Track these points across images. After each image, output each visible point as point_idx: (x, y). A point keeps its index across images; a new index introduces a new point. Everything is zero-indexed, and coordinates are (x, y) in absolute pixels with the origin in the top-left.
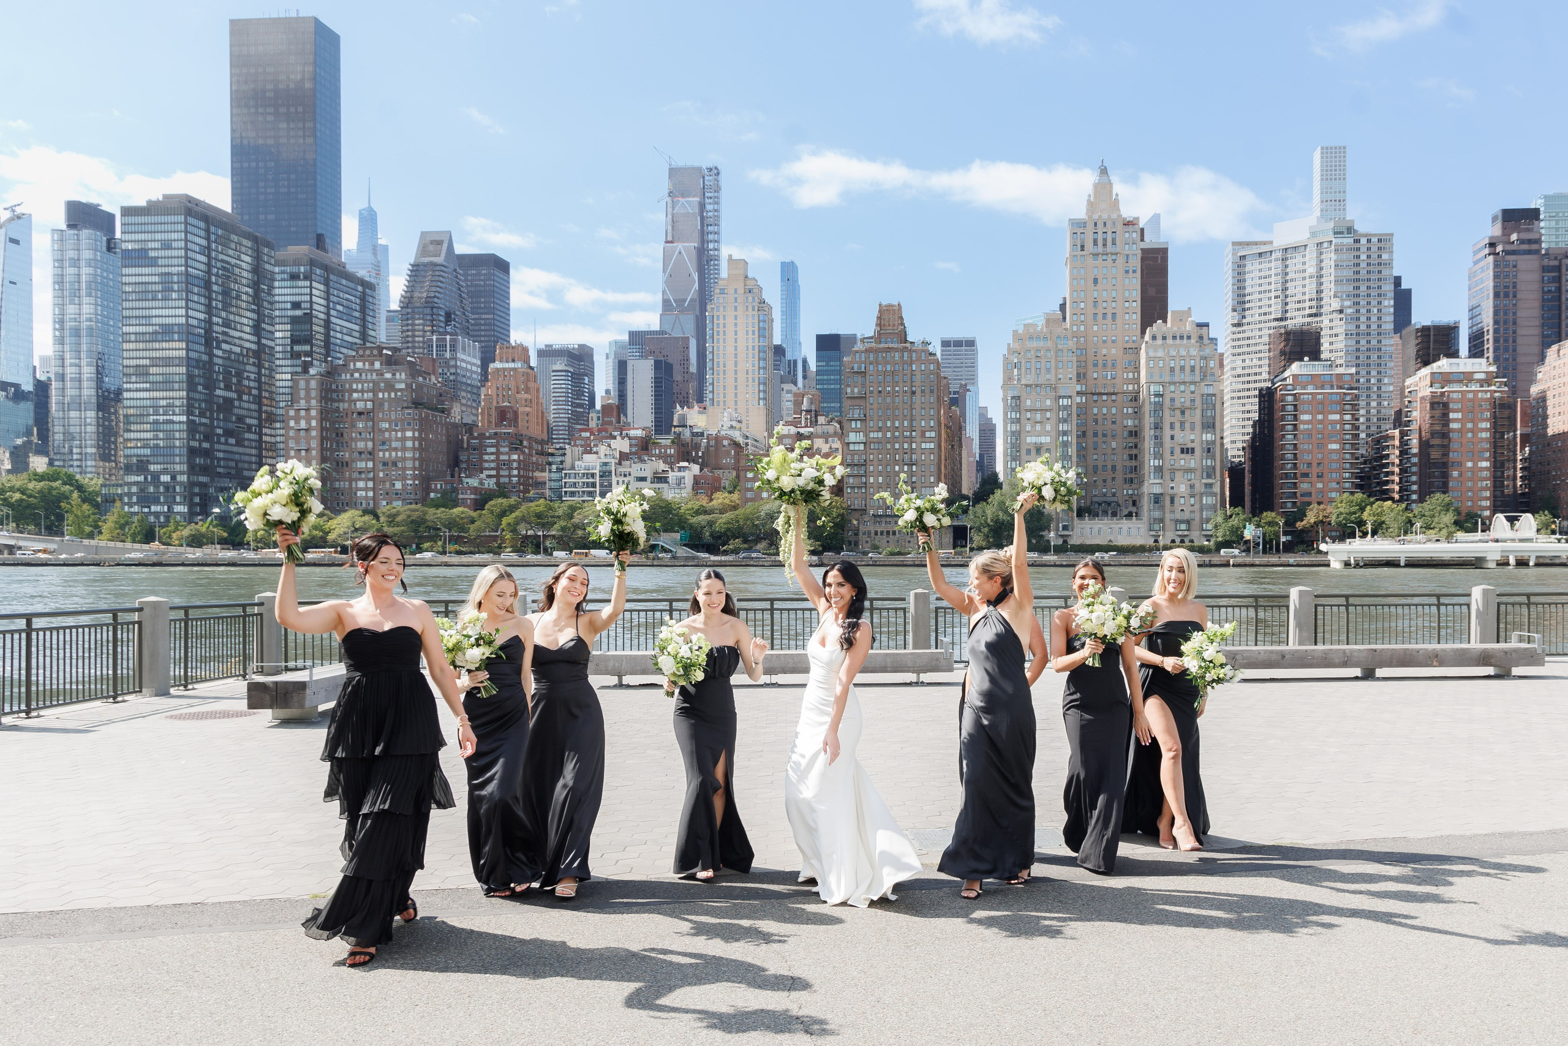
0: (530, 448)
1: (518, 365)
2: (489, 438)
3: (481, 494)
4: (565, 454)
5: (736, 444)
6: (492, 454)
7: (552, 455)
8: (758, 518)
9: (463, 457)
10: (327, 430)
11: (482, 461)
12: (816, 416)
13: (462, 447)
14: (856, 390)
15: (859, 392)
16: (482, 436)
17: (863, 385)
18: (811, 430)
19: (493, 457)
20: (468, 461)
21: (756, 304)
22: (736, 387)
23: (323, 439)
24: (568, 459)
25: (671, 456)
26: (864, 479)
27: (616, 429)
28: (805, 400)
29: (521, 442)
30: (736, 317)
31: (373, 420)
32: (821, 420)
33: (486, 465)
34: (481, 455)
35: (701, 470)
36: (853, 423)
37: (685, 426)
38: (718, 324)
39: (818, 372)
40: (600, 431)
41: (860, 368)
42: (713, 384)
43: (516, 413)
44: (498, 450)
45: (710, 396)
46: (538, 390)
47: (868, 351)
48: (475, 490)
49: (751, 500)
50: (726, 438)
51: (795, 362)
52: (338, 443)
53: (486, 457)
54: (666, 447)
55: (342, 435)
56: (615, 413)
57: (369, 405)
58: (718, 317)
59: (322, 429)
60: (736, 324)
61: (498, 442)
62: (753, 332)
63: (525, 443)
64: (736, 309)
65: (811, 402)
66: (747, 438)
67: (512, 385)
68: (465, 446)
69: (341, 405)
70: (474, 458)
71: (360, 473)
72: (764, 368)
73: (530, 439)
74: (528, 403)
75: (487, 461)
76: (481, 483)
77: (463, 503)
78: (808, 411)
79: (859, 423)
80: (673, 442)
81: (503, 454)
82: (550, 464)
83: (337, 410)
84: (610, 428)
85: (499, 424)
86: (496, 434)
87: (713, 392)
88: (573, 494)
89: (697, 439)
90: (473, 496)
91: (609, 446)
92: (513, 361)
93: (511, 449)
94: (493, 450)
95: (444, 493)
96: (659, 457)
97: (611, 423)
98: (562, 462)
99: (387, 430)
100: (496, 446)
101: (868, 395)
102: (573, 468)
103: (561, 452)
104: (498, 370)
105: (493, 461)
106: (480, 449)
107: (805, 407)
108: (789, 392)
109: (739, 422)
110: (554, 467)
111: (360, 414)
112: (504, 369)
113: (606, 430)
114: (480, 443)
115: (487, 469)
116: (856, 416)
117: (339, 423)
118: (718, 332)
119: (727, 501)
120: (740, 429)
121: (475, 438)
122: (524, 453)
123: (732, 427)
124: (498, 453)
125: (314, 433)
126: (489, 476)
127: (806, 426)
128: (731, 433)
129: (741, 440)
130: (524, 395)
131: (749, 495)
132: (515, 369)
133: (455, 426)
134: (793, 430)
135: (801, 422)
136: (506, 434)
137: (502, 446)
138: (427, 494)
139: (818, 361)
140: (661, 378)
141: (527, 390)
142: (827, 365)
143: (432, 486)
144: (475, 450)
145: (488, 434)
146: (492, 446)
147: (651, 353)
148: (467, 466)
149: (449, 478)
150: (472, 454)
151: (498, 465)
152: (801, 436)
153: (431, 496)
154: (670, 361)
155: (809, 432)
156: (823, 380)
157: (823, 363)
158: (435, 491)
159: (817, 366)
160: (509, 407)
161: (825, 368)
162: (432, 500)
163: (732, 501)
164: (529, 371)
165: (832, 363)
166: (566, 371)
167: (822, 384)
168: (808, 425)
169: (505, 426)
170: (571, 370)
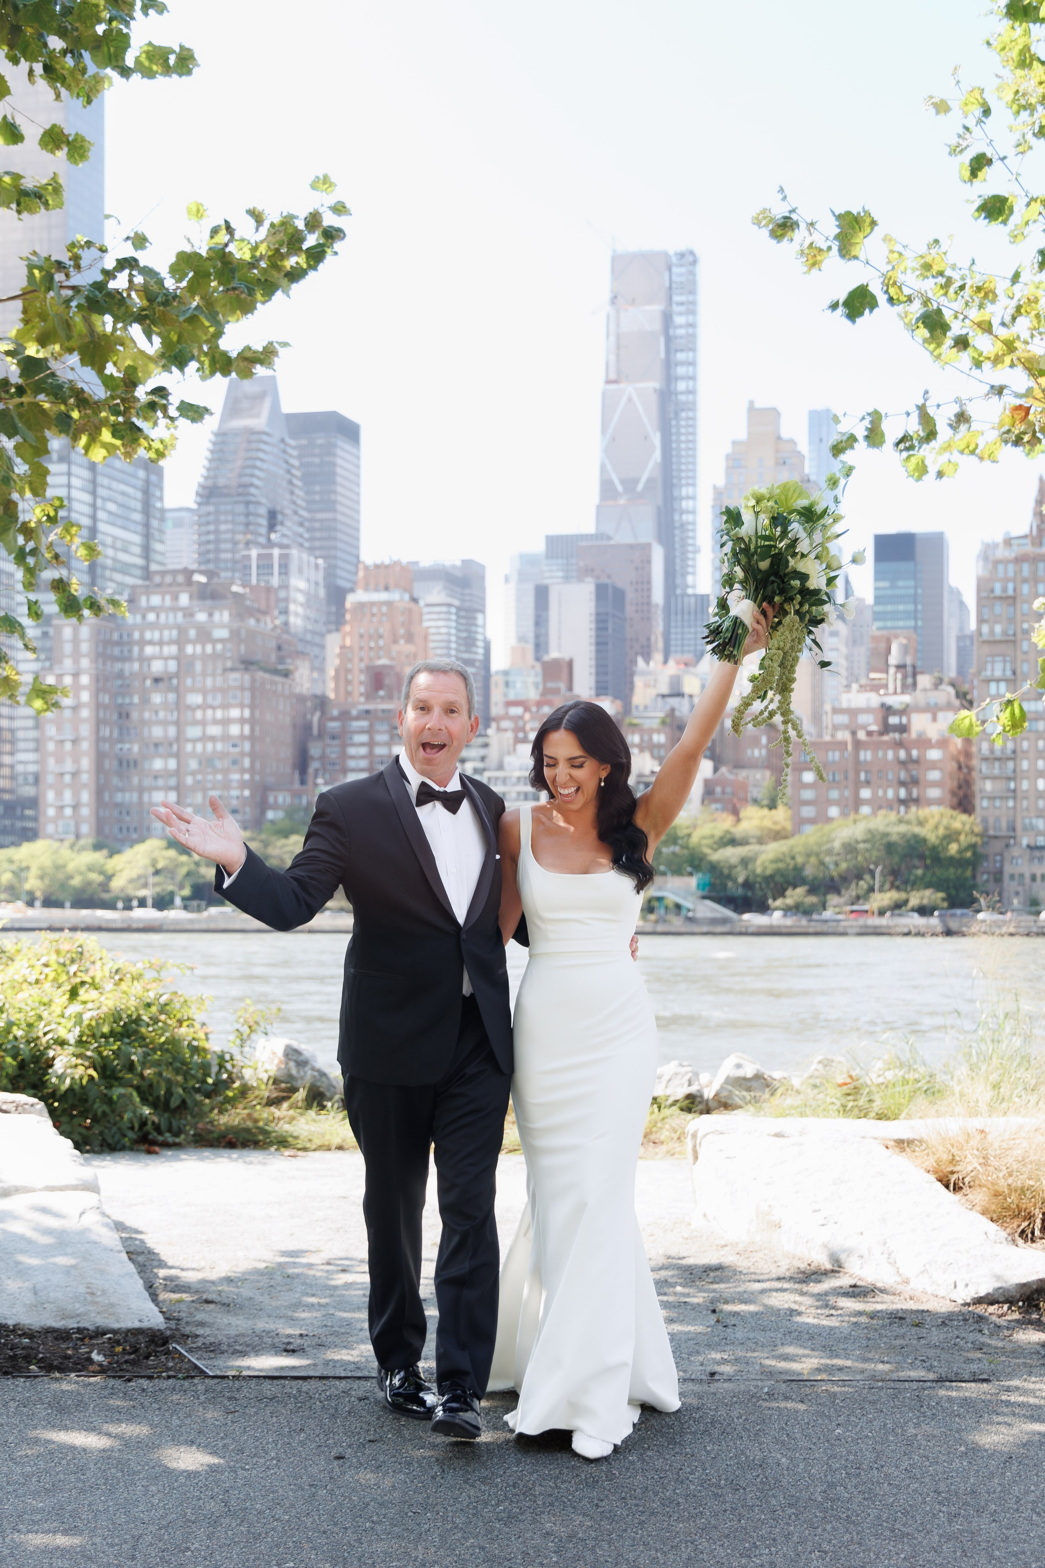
1: (395, 596)
2: (357, 718)
4: (486, 745)
6: (362, 745)
8: (829, 852)
9: (315, 750)
10: (106, 707)
11: (344, 756)
12: (914, 675)
13: (312, 734)
14: (998, 629)
15: (1005, 633)
16: (345, 716)
17: (1012, 620)
18: (906, 699)
19: (363, 751)
20: (323, 758)
23: (99, 723)
24: (494, 753)
25: (659, 746)
26: (1012, 785)
28: (895, 648)
31: (176, 690)
32: (924, 681)
33: (352, 764)
34: (344, 746)
35: (716, 770)
36: (993, 686)
37: (681, 695)
39: (878, 600)
40: (538, 703)
41: (1005, 589)
44: (371, 739)
46: (426, 638)
47: (1019, 560)
49: (812, 821)
52: (121, 729)
53: (352, 751)
54: (649, 730)
55: (128, 715)
56: (565, 674)
57: (172, 666)
59: (98, 706)
61: (371, 726)
65: (905, 650)
67: (385, 630)
68: (315, 731)
69: (127, 667)
70: (333, 752)
71: (156, 777)
75: (353, 757)
78: (900, 667)
79: (1003, 686)
80: (664, 723)
81: (378, 743)
83: (120, 675)
84: (554, 698)
85: (370, 696)
86: (367, 712)
92: (387, 589)
94: (364, 738)
95: (291, 811)
96: (642, 748)
97: (555, 690)
99: (199, 707)
100: (370, 731)
101: (1019, 636)
102: (501, 767)
103: (481, 740)
104: (361, 605)
105: (362, 756)
106: (342, 737)
107: (893, 659)
111: (157, 680)
112: (372, 603)
114: (343, 727)
115: (353, 770)
116: (998, 673)
117: (123, 695)
119: (768, 823)
121: (334, 719)
124: (371, 744)
125: (85, 713)
127: (895, 693)
130: (403, 647)
131: (808, 812)
132: (389, 604)
133: (302, 699)
134: (874, 700)
135: (886, 686)
136: (383, 711)
137: (378, 732)
138: (263, 812)
139: (877, 579)
140: (607, 614)
141: (410, 638)
142: (893, 587)
143: (271, 800)
144: (334, 738)
145: (354, 712)
146: (362, 732)
147: (588, 571)
148: (323, 765)
149: (297, 785)
150: (329, 745)
151: (371, 763)
152: (887, 710)
153: (270, 815)
154: (620, 584)
155: (901, 703)
156: (885, 613)
157: (886, 584)
158: (275, 807)
159: (876, 589)
160: (384, 666)
161: (890, 592)
162: (272, 822)
163: (775, 823)
164: (412, 605)
165: (901, 583)
166: (449, 605)
167: (884, 620)
168: (899, 690)
169: (382, 698)
170: (456, 603)
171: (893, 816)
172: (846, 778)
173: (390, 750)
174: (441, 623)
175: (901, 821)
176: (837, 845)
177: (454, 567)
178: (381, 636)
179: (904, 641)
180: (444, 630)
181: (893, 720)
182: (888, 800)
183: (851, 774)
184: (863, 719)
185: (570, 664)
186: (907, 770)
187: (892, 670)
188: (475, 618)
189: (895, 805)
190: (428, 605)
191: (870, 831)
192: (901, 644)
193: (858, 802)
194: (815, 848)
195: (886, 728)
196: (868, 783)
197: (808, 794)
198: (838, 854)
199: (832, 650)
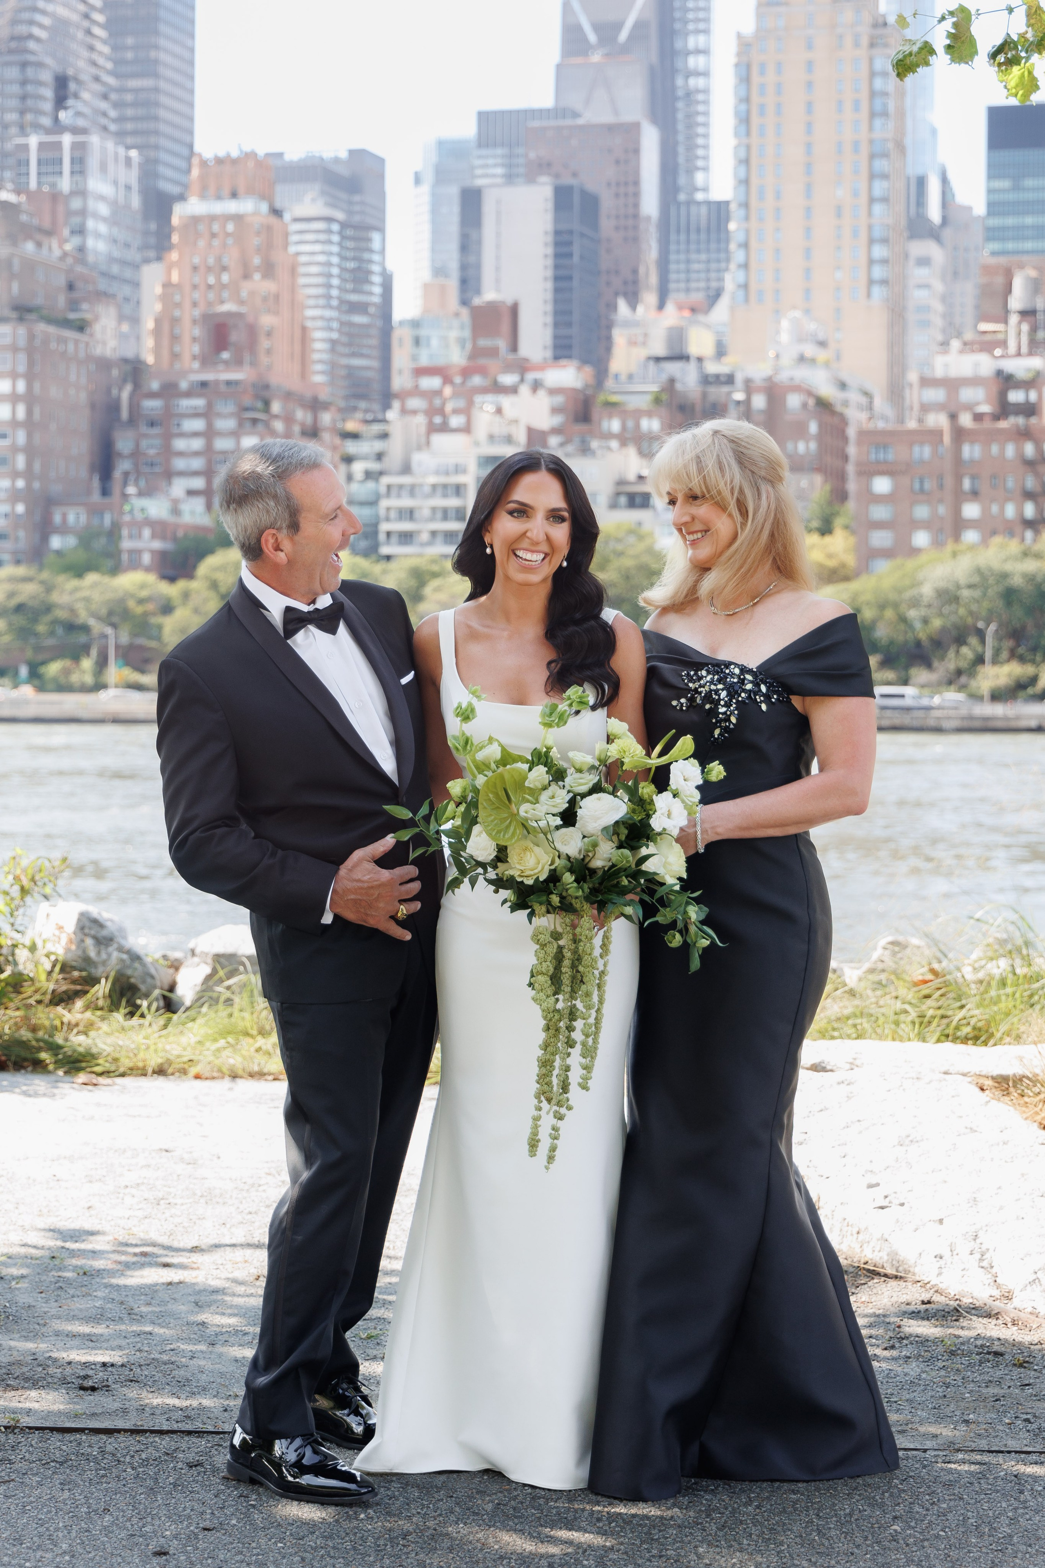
0: (289, 420)
1: (245, 206)
2: (188, 394)
3: (175, 539)
4: (384, 436)
5: (823, 405)
6: (195, 434)
7: (355, 436)
8: (915, 603)
9: (124, 443)
11: (168, 452)
13: (118, 418)
16: (169, 390)
18: (1034, 363)
19: (197, 444)
20: (136, 454)
21: (865, 31)
22: (808, 253)
24: (395, 448)
25: (652, 437)
27: (508, 368)
28: (1017, 284)
29: (267, 404)
30: (810, 65)
33: (180, 464)
34: (168, 437)
37: (683, 357)
38: (762, 87)
39: (992, 209)
40: (466, 372)
42: (745, 245)
43: (252, 331)
44: (209, 426)
45: (741, 276)
46: (293, 271)
48: (160, 529)
49: (887, 554)
50: (797, 388)
51: (921, 182)
53: (180, 444)
54: (638, 414)
56: (505, 327)
58: (763, 67)
60: (810, 85)
61: (210, 405)
62: (857, 105)
63: (276, 407)
64: (810, 46)
65: (1033, 286)
66: (843, 386)
67: (231, 258)
68: (125, 414)
70: (151, 447)
72: (885, 200)
73: (288, 396)
74: (273, 302)
75: (181, 454)
76: (176, 511)
77: (135, 565)
78: (1025, 314)
80: (657, 401)
81: (221, 434)
82: (348, 460)
84: (492, 364)
85: (207, 360)
86: (204, 384)
87: (745, 266)
88: (406, 538)
89: (717, 392)
90: (157, 545)
91: (499, 411)
92: (234, 195)
93: (241, 424)
94: (198, 425)
95: (86, 538)
96: (624, 441)
97: (493, 352)
98: (379, 456)
100: (207, 414)
102: (406, 469)
103: (376, 428)
104: (195, 220)
105: (196, 454)
106: (165, 424)
107: (1016, 301)
108: (924, 261)
109: (822, 344)
110: (358, 468)
112: (212, 218)
113: (482, 371)
114: (167, 408)
115: (182, 474)
118: (762, 108)
120: (827, 365)
121: (152, 395)
122: (273, 433)
123: (802, 359)
124: (209, 434)
126: (191, 493)
127: (1019, 354)
128: (802, 374)
129: (827, 391)
130: (259, 284)
131: (880, 539)
132: (238, 218)
133: (104, 364)
134: (984, 365)
135: (1004, 344)
136: (229, 383)
137: (219, 415)
138: (45, 538)
139: (991, 176)
140: (571, 232)
141: (268, 270)
142: (1016, 188)
143: (57, 519)
144: (152, 424)
145: (184, 385)
146: (196, 415)
147: (542, 167)
148: (136, 465)
149: (96, 497)
150: (146, 436)
151: (209, 462)
152: (1006, 381)
153: (56, 542)
154: (591, 187)
155: (1028, 370)
156: (1004, 229)
157: (1005, 184)
158: (63, 530)
159: (990, 191)
160: (230, 314)
161: (1011, 197)
162: (58, 553)
163: (830, 556)
164: (273, 220)
165: (1029, 182)
166: (329, 220)
167: (1003, 239)
168: (1024, 349)
169: (226, 362)
170: (340, 216)
171: (1014, 546)
172: (941, 487)
173: (238, 443)
174: (318, 248)
175: (1026, 554)
176: (927, 591)
177: (337, 160)
178: (224, 269)
179: (1033, 273)
180: (322, 258)
181: (1016, 396)
182: (1007, 522)
183: (949, 481)
184: (967, 394)
185: (514, 310)
186: (1037, 474)
187: (1014, 319)
188: (369, 240)
189: (1018, 529)
190: (296, 220)
191: (979, 571)
192: (1028, 279)
193: (959, 525)
194: (892, 596)
195: (1004, 409)
196: (975, 494)
197: (880, 512)
198: (929, 606)
199: (920, 286)
